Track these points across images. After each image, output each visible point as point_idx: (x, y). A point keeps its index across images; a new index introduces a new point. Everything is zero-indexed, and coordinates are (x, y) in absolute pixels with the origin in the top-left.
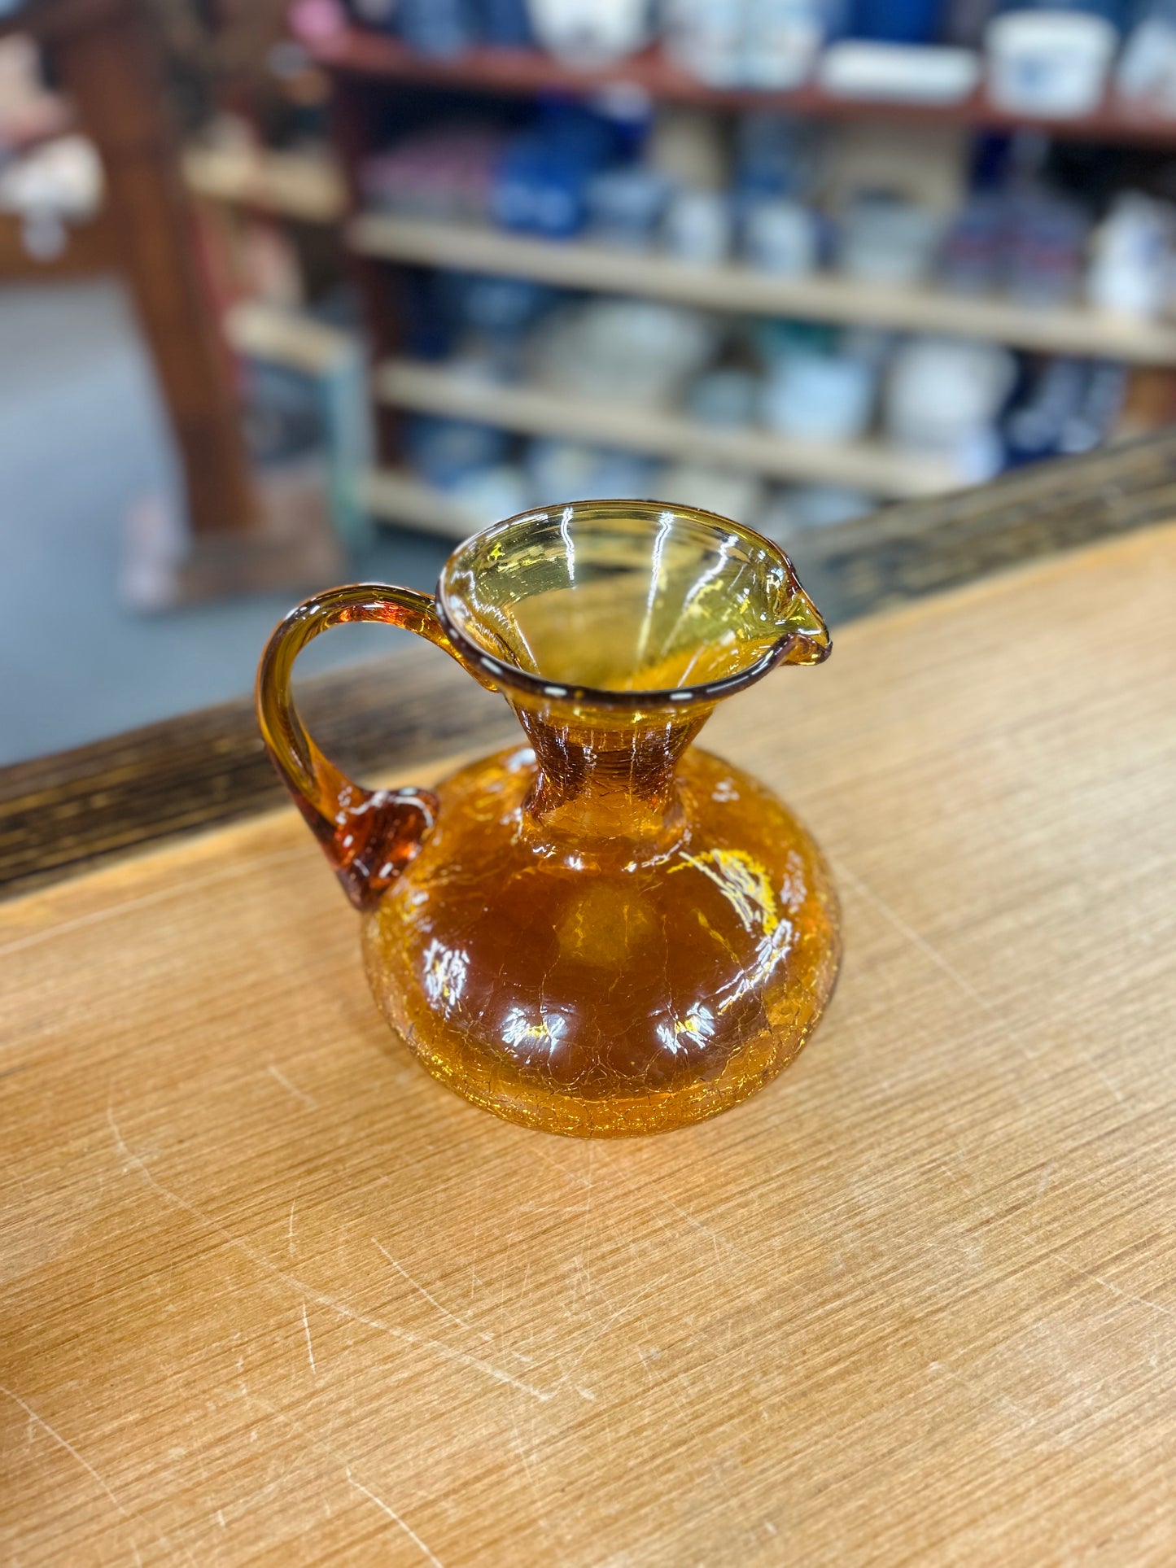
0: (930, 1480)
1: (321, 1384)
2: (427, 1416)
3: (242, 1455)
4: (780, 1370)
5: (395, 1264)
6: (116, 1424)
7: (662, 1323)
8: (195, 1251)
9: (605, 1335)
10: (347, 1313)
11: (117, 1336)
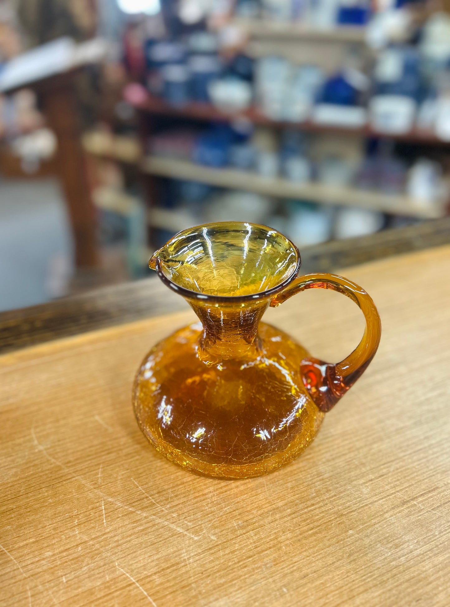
0: (349, 574)
1: (108, 530)
2: (149, 544)
3: (75, 555)
4: (290, 531)
5: (140, 487)
6: (25, 542)
7: (244, 512)
8: (61, 480)
9: (221, 516)
10: (120, 504)
11: (28, 510)
